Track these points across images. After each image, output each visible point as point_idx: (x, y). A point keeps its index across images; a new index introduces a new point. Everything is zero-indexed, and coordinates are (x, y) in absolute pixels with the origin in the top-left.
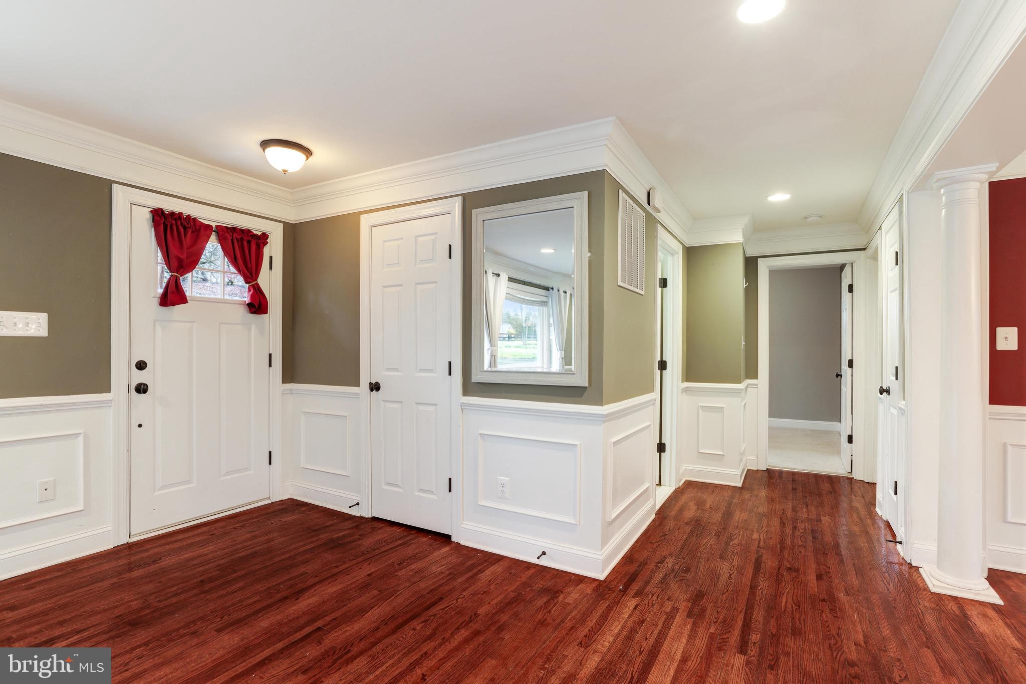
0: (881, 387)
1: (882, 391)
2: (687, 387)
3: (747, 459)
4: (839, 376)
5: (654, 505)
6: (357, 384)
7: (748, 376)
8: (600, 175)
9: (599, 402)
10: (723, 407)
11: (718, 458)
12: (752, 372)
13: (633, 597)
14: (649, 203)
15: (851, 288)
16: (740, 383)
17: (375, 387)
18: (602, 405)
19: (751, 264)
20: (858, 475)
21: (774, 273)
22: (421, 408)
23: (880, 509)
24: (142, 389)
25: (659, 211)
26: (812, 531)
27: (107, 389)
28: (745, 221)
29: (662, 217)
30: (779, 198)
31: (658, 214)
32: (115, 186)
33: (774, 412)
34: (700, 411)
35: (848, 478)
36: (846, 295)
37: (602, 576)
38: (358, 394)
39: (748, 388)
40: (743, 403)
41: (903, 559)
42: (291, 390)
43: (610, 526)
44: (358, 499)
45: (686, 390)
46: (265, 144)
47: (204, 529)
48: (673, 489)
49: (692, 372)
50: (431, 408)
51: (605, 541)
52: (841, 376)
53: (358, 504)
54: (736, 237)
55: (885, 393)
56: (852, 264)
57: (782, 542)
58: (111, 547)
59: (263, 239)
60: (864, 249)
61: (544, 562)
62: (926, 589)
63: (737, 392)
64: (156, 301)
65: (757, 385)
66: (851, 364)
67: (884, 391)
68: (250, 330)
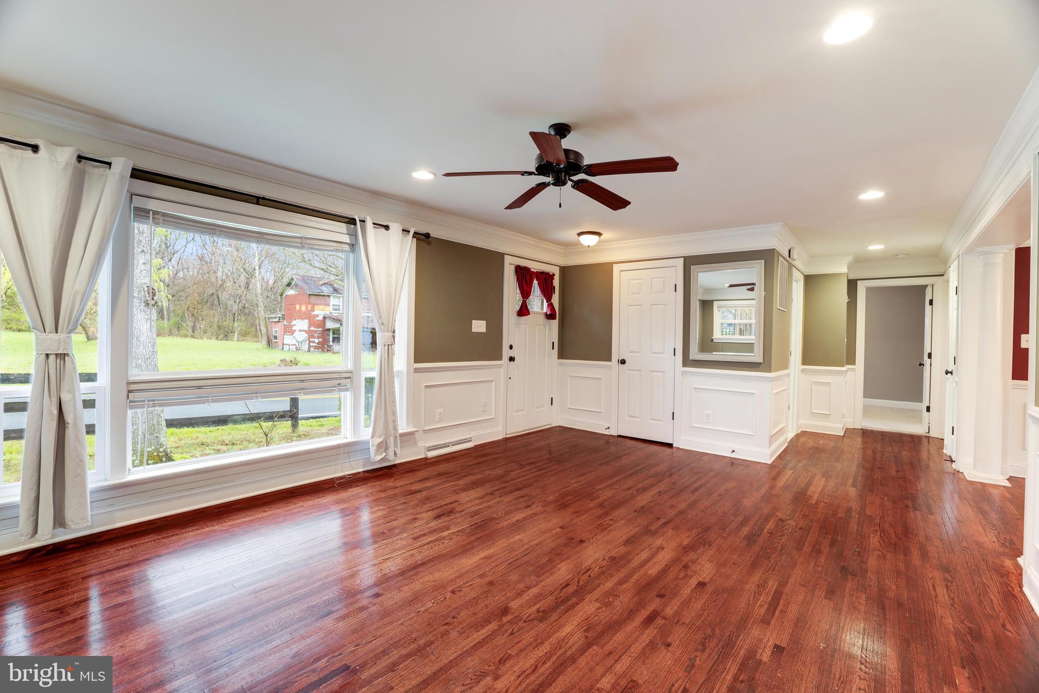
0: (947, 370)
1: (947, 372)
2: (803, 369)
3: (846, 421)
4: (921, 365)
5: (787, 439)
6: (609, 359)
7: (848, 363)
8: (773, 252)
9: (769, 371)
10: (830, 383)
11: (826, 416)
12: (851, 359)
13: (790, 470)
14: (790, 257)
15: (931, 302)
16: (843, 366)
17: (623, 362)
18: (771, 372)
19: (852, 285)
20: (932, 434)
21: (869, 290)
22: (653, 373)
23: (946, 450)
24: (512, 359)
25: (795, 260)
26: (895, 456)
27: (501, 359)
28: (850, 258)
29: (797, 263)
30: (876, 247)
31: (794, 261)
32: (506, 256)
33: (868, 393)
34: (813, 385)
35: (926, 437)
36: (928, 307)
37: (770, 462)
38: (611, 366)
39: (848, 372)
40: (845, 381)
41: (955, 469)
42: (561, 363)
43: (773, 438)
44: (609, 425)
45: (803, 371)
46: (580, 234)
47: (540, 434)
48: (795, 434)
49: (809, 358)
50: (662, 374)
51: (770, 445)
52: (923, 365)
53: (609, 428)
54: (843, 269)
55: (949, 374)
56: (933, 285)
57: (874, 460)
58: (501, 438)
59: (552, 276)
60: (942, 275)
61: (734, 455)
62: (965, 479)
63: (841, 372)
64: (516, 314)
65: (854, 369)
66: (930, 356)
67: (949, 372)
68: (546, 328)
